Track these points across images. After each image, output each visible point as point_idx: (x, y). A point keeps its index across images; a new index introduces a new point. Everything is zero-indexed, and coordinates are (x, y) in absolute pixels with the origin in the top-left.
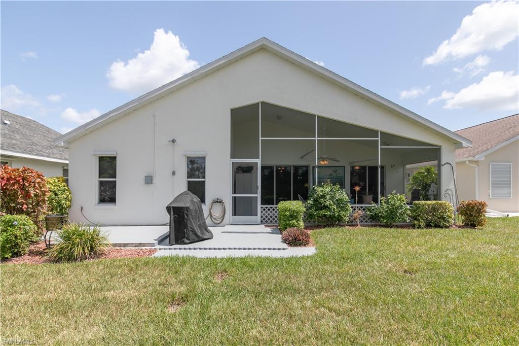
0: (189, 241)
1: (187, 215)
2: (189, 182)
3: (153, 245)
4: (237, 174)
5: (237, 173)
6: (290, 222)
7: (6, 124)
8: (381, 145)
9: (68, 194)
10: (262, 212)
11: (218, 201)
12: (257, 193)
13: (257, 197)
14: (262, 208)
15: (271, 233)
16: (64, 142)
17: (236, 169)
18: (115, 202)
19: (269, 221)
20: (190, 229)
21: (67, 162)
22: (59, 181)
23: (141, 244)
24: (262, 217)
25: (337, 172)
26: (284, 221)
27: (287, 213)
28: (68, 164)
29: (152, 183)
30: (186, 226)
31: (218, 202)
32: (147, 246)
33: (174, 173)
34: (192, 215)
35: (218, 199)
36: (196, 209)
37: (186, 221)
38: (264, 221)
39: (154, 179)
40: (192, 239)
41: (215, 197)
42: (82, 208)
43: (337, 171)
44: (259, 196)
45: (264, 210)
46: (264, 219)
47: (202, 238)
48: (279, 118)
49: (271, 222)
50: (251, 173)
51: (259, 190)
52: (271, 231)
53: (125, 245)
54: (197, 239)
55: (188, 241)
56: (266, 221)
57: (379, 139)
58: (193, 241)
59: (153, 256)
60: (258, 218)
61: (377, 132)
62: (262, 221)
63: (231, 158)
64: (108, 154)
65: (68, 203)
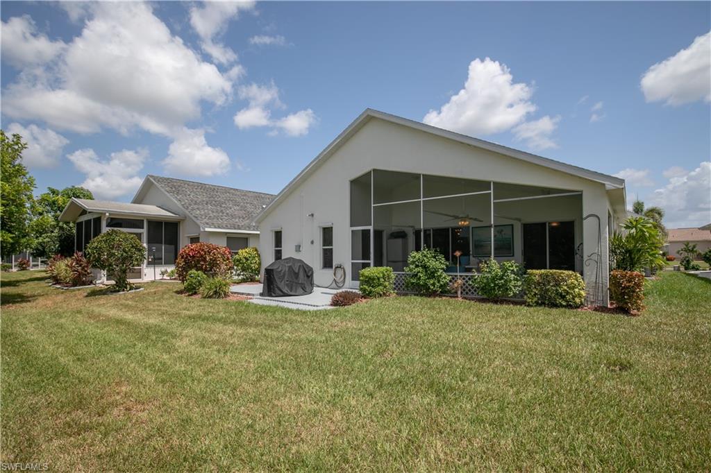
0: (275, 295)
2: (324, 249)
8: (494, 199)
11: (339, 267)
12: (370, 259)
13: (370, 263)
20: (275, 286)
25: (503, 233)
29: (300, 251)
30: (272, 284)
32: (251, 296)
33: (312, 242)
34: (278, 276)
35: (338, 264)
37: (272, 279)
39: (301, 248)
43: (502, 231)
44: (372, 262)
51: (372, 257)
53: (243, 294)
54: (282, 294)
57: (492, 191)
61: (489, 183)
63: (351, 226)
64: (278, 229)
65: (257, 266)
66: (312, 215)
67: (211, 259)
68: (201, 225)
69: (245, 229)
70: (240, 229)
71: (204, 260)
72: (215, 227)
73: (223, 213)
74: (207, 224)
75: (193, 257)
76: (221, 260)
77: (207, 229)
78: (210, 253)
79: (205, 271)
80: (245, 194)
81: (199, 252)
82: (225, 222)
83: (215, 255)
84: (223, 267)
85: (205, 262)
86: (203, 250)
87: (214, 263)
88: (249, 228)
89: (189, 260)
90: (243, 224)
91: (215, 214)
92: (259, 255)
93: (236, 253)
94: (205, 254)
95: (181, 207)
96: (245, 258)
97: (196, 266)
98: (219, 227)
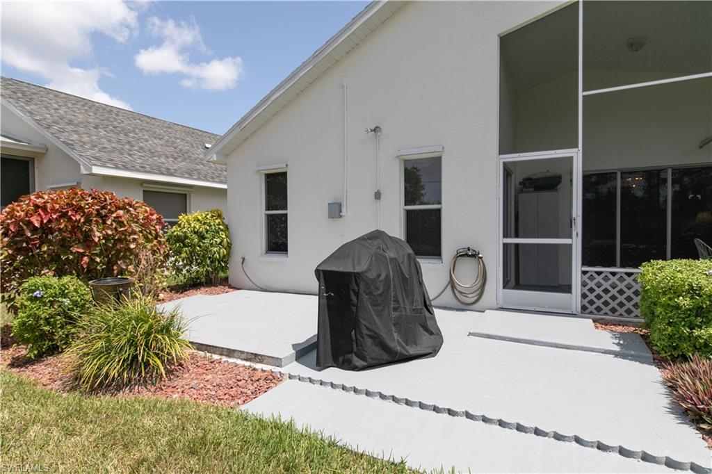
0: (365, 364)
1: (357, 294)
2: (408, 213)
3: (277, 362)
4: (521, 196)
5: (522, 191)
6: (696, 332)
7: (208, 148)
9: (224, 236)
10: (584, 284)
11: (470, 254)
12: (570, 237)
13: (570, 246)
14: (584, 273)
15: (616, 354)
16: (216, 153)
17: (520, 183)
18: (287, 251)
19: (606, 309)
20: (365, 332)
21: (225, 186)
22: (212, 216)
23: (256, 355)
24: (584, 296)
26: (670, 324)
27: (685, 302)
28: (225, 190)
29: (341, 216)
30: (355, 324)
31: (467, 255)
32: (267, 364)
33: (378, 196)
34: (370, 294)
35: (469, 249)
36: (387, 276)
37: (354, 309)
38: (591, 308)
39: (344, 209)
40: (372, 359)
41: (463, 245)
42: (244, 259)
44: (576, 242)
45: (592, 278)
46: (591, 302)
47: (401, 354)
48: (635, 45)
49: (613, 310)
50: (557, 190)
51: (578, 228)
52: (617, 349)
54: (386, 357)
55: (360, 363)
56: (599, 309)
58: (375, 362)
59: (243, 407)
60: (574, 299)
62: (584, 308)
63: (500, 153)
64: (276, 168)
65: (223, 251)
66: (376, 130)
67: (106, 237)
68: (81, 161)
69: (182, 176)
70: (171, 175)
71: (87, 239)
72: (117, 167)
73: (133, 146)
74: (97, 159)
75: (46, 230)
76: (141, 241)
77: (96, 170)
78: (104, 219)
79: (88, 274)
80: (170, 126)
81: (64, 215)
82: (140, 161)
83: (121, 224)
84: (145, 255)
85: (89, 247)
86: (79, 209)
87: (117, 250)
88: (190, 175)
89: (28, 240)
90: (176, 167)
91: (113, 145)
92: (227, 227)
93: (172, 224)
94: (88, 221)
95: (33, 125)
96: (196, 233)
97: (55, 258)
98: (126, 168)
